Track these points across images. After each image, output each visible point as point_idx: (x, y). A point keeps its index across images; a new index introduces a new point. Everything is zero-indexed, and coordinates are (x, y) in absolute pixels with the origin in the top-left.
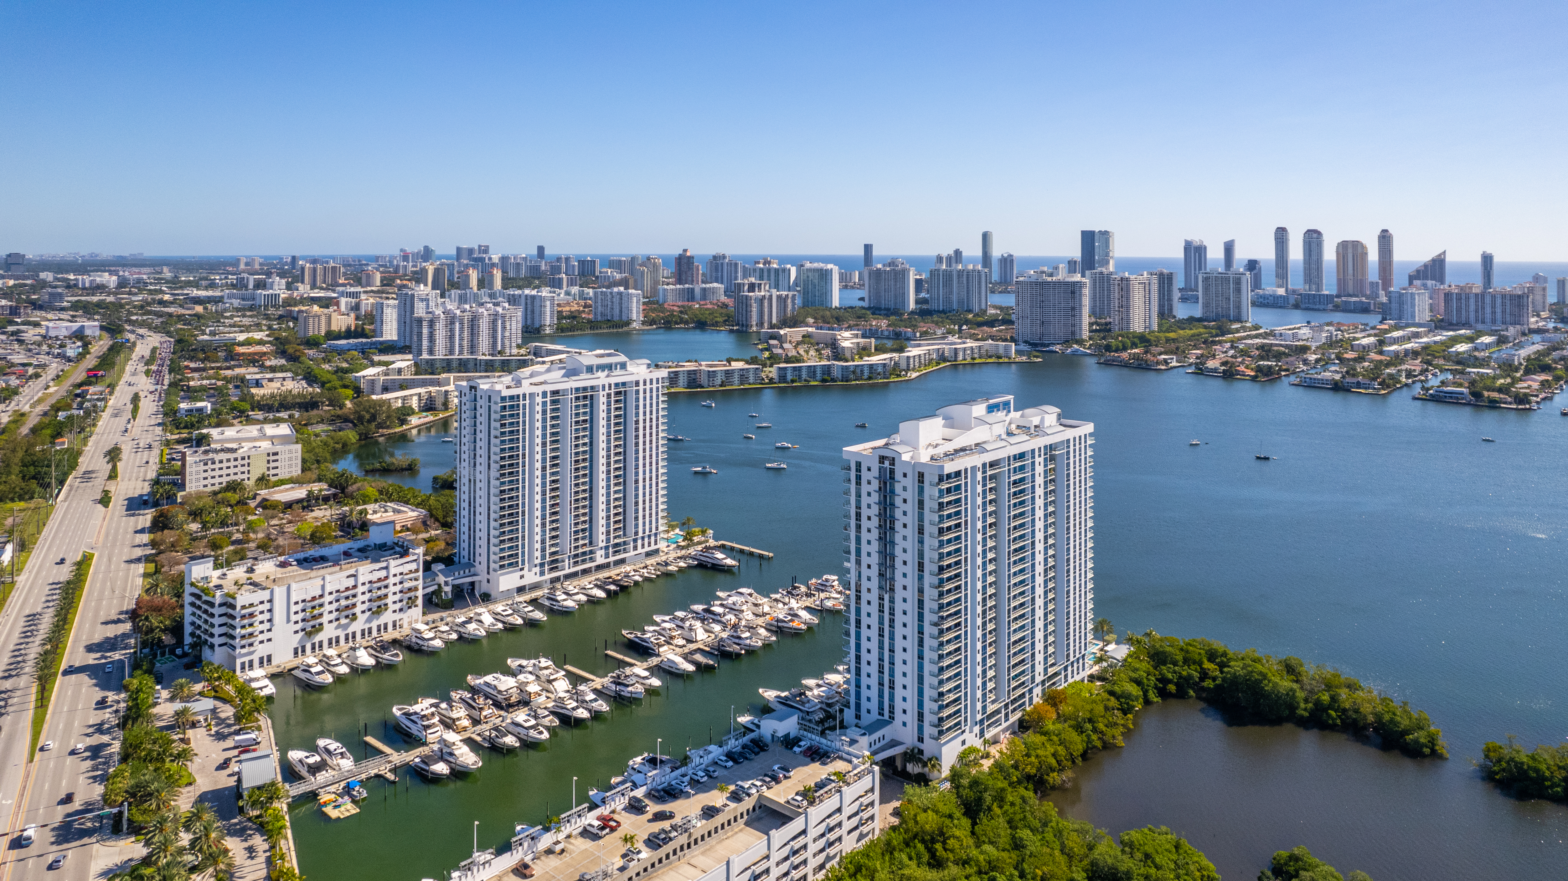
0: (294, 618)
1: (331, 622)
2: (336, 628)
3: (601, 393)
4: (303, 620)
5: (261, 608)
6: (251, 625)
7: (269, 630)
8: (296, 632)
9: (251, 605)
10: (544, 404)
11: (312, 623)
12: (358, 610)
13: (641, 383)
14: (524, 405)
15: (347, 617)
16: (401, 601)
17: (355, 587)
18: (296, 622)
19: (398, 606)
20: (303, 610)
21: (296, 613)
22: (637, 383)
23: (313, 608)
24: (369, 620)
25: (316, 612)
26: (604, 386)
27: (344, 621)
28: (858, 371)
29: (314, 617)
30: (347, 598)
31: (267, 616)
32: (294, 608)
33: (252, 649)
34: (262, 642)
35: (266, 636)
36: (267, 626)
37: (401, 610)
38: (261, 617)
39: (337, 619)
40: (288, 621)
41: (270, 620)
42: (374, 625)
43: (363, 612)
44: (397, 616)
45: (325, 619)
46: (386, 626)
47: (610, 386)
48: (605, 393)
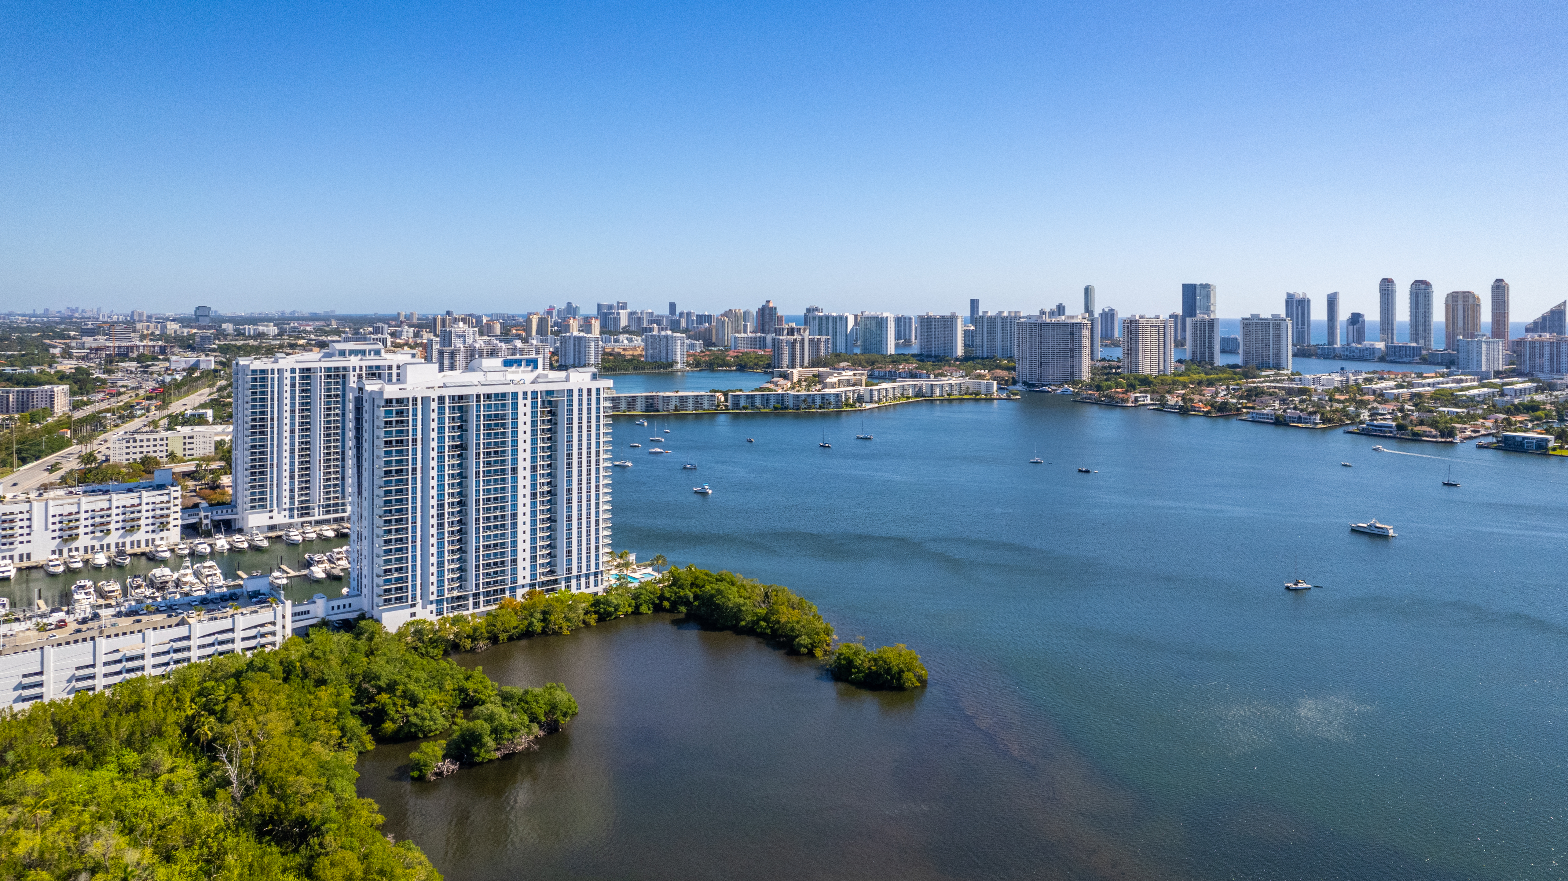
0: (51, 527)
1: (86, 534)
2: (92, 539)
3: (352, 373)
4: (60, 530)
5: (20, 516)
6: (12, 528)
7: (29, 534)
8: (54, 538)
9: (12, 513)
10: (293, 378)
11: (69, 532)
12: (112, 526)
13: (395, 368)
14: (273, 379)
15: (102, 531)
16: (153, 524)
17: (109, 509)
18: (54, 531)
19: (151, 528)
20: (61, 522)
21: (54, 523)
22: (390, 368)
23: (70, 521)
24: (122, 536)
25: (71, 524)
26: (354, 369)
27: (98, 534)
28: (810, 400)
29: (70, 528)
30: (102, 517)
31: (26, 523)
32: (51, 520)
33: (12, 547)
34: (22, 543)
35: (25, 538)
36: (27, 531)
37: (153, 531)
38: (20, 524)
39: (93, 532)
40: (46, 529)
41: (29, 527)
42: (128, 540)
43: (117, 529)
44: (150, 536)
45: (81, 530)
46: (139, 542)
47: (361, 368)
48: (356, 374)
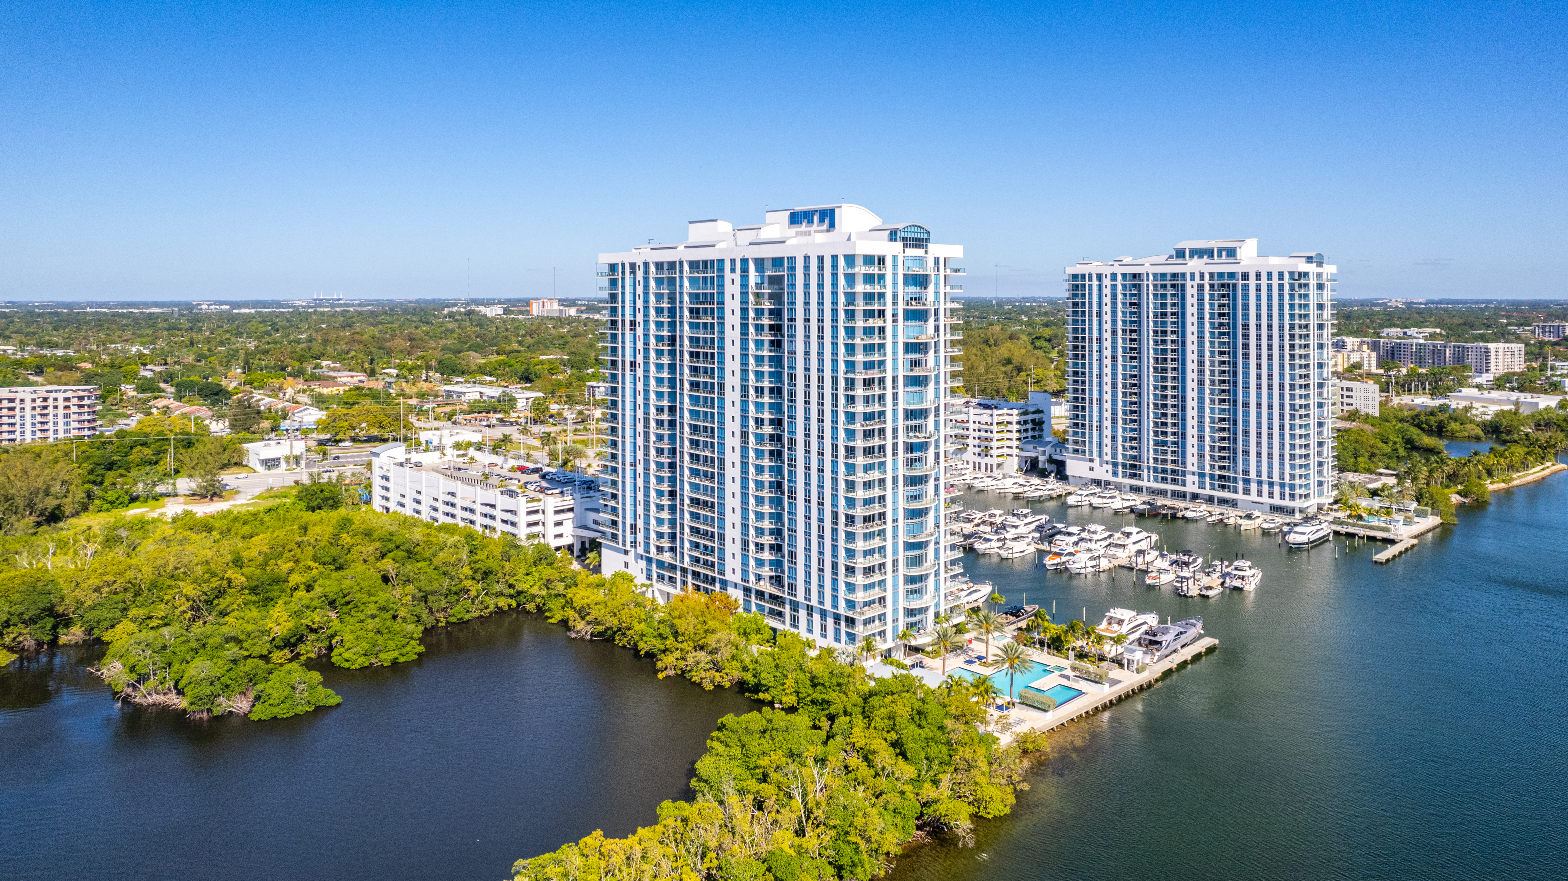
3: (1189, 283)
10: (1114, 287)
13: (1252, 277)
14: (1090, 286)
16: (977, 446)
22: (1245, 276)
26: (1192, 275)
37: (977, 454)
44: (976, 458)
47: (1202, 276)
48: (1195, 284)
